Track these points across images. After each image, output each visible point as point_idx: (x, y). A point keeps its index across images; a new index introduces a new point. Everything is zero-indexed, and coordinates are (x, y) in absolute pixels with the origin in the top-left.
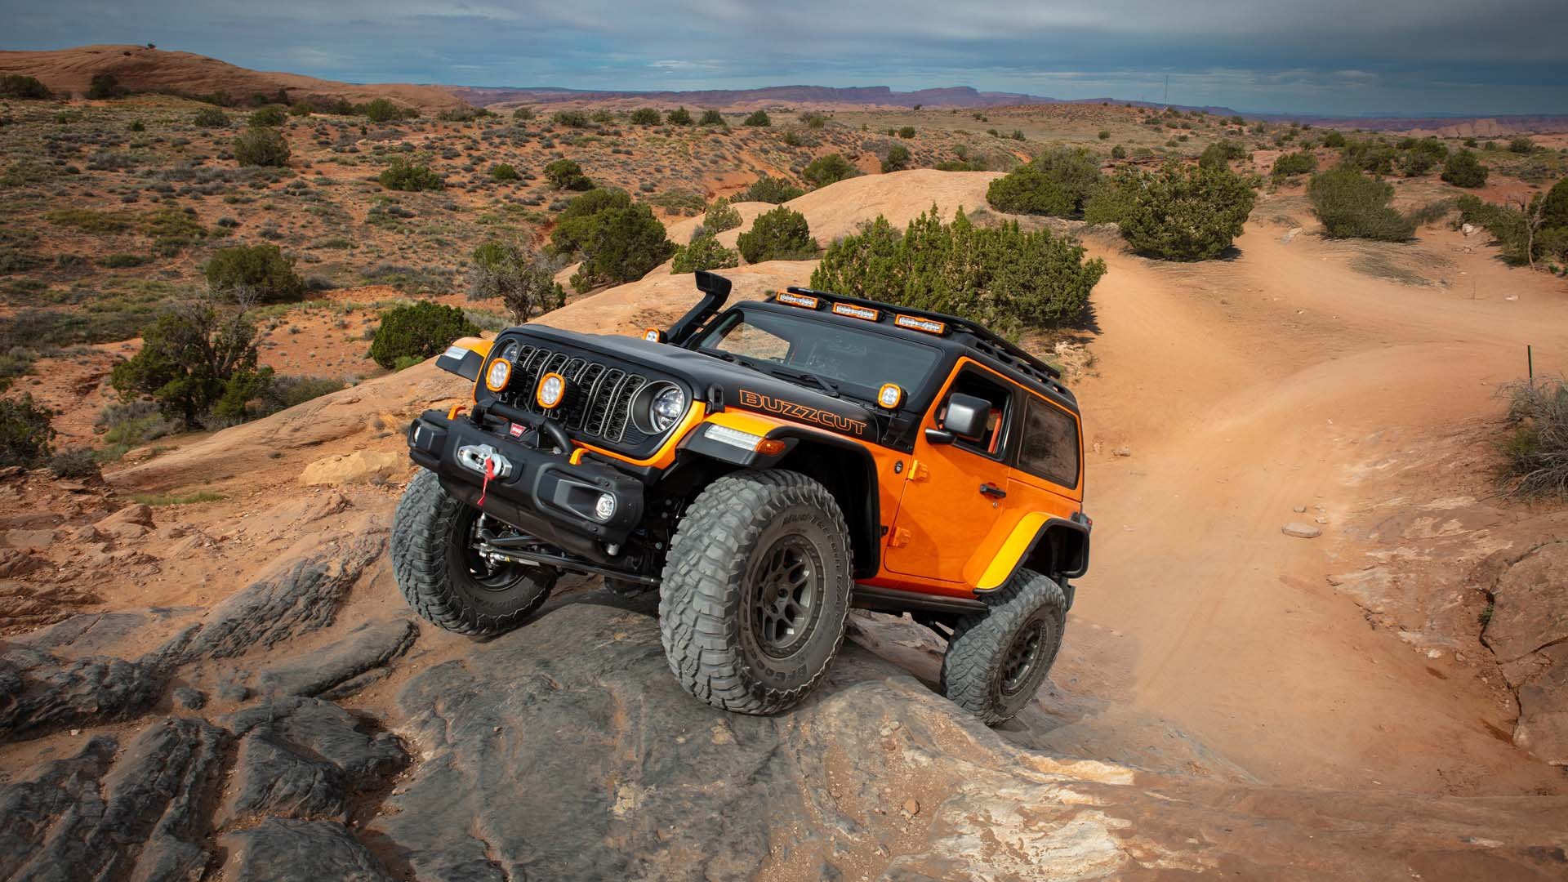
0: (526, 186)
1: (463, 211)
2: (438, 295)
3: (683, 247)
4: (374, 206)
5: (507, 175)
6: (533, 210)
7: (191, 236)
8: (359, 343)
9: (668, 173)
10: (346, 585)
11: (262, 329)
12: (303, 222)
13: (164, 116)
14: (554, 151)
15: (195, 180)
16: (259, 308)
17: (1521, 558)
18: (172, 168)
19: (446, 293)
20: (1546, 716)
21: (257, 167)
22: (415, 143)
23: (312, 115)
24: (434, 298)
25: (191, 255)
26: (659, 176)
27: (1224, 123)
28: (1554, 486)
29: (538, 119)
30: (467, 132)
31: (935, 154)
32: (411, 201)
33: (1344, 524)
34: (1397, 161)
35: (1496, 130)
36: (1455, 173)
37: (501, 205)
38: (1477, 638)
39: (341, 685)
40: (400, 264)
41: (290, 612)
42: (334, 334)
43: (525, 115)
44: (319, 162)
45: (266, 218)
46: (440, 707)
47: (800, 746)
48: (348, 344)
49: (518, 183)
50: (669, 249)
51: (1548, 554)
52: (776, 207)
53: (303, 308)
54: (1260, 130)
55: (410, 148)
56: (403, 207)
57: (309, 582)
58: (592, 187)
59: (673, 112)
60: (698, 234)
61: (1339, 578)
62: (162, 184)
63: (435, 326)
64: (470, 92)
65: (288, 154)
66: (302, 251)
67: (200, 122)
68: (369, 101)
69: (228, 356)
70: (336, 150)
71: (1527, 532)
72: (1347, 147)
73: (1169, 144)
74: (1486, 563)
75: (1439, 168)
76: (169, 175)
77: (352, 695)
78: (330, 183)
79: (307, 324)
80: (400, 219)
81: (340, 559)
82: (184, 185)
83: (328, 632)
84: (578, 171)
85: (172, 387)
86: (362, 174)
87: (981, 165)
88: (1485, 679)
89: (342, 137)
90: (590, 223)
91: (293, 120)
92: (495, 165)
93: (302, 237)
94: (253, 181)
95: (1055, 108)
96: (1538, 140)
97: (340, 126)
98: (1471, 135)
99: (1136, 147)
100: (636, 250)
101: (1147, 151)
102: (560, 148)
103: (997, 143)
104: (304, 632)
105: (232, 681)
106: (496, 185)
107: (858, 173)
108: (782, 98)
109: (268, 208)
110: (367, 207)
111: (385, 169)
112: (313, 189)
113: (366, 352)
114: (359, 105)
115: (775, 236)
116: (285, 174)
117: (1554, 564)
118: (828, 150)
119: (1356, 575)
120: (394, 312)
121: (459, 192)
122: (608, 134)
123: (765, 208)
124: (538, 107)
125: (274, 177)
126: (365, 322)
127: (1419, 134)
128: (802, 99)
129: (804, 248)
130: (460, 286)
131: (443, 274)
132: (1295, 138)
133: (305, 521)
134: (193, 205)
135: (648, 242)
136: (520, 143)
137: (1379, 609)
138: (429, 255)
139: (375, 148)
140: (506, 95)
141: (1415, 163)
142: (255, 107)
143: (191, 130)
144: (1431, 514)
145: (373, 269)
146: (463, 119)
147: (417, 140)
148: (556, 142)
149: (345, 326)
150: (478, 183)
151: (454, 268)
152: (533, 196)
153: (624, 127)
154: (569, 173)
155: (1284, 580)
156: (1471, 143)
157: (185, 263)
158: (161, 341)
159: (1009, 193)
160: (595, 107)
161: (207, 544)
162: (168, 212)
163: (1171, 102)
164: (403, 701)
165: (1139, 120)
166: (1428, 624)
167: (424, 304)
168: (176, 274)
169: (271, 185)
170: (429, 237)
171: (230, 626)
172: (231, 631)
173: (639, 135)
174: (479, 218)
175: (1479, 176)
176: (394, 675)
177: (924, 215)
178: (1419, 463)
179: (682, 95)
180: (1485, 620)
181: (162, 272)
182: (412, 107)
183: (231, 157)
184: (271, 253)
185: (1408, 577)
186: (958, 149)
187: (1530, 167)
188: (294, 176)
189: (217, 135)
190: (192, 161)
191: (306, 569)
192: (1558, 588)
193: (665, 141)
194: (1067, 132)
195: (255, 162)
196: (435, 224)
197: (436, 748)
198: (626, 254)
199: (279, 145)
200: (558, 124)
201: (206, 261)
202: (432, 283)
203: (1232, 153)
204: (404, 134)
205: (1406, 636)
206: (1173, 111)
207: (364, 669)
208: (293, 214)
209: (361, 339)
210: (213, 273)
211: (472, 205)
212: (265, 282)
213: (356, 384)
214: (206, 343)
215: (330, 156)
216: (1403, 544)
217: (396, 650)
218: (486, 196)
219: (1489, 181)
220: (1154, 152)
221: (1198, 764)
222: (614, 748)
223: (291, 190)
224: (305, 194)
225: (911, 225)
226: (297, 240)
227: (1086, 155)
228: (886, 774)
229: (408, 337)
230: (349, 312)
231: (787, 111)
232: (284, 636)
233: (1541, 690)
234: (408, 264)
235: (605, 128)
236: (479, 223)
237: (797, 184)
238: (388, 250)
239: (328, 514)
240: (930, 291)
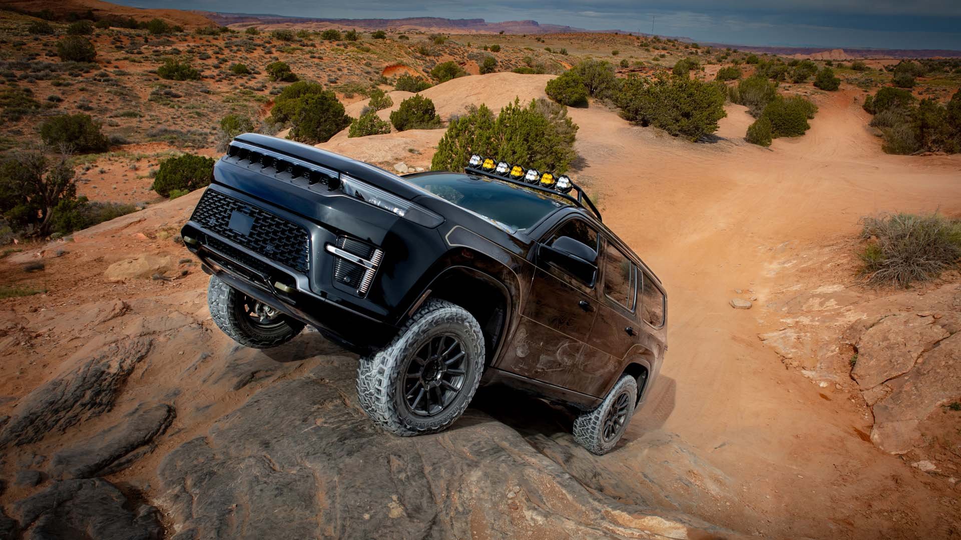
0: (255, 78)
1: (213, 94)
2: (198, 148)
3: (356, 120)
4: (154, 89)
5: (241, 71)
6: (259, 94)
7: (30, 107)
8: (146, 180)
9: (345, 71)
10: (123, 378)
11: (79, 171)
12: (107, 100)
13: (6, 25)
14: (273, 56)
15: (30, 70)
16: (78, 156)
17: (873, 325)
18: (14, 61)
19: (203, 147)
20: (890, 424)
21: (73, 62)
22: (181, 49)
23: (111, 28)
24: (195, 151)
25: (30, 120)
26: (340, 73)
27: (687, 47)
28: (891, 279)
29: (262, 34)
30: (215, 42)
31: (513, 62)
32: (180, 87)
33: (766, 301)
34: (789, 73)
35: (844, 56)
36: (822, 82)
37: (238, 91)
38: (848, 375)
39: (116, 462)
40: (173, 128)
41: (79, 403)
42: (128, 174)
43: (253, 32)
44: (116, 60)
45: (80, 97)
46: (189, 482)
47: (452, 514)
48: (138, 181)
49: (249, 77)
50: (347, 121)
51: (889, 323)
52: (414, 95)
53: (107, 157)
54: (708, 52)
55: (177, 52)
56: (173, 91)
57: (94, 379)
58: (297, 80)
59: (348, 32)
60: (366, 112)
61: (765, 336)
62: (6, 71)
63: (195, 170)
64: (218, 16)
65: (95, 54)
66: (106, 118)
67: (32, 30)
68: (150, 20)
69: (56, 188)
70: (127, 52)
71: (874, 308)
72: (760, 64)
73: (654, 60)
74: (852, 327)
75: (813, 78)
76: (11, 66)
77: (124, 469)
78: (124, 74)
79: (111, 167)
80: (172, 99)
81: (118, 359)
82: (23, 73)
83: (109, 417)
84: (288, 69)
85: (16, 210)
86: (146, 69)
87: (540, 70)
88: (853, 400)
89: (131, 44)
90: (296, 104)
91: (97, 31)
92: (234, 64)
93: (106, 110)
94: (71, 71)
95: (586, 35)
96: (867, 63)
97: (130, 36)
98: (829, 59)
99: (634, 60)
100: (325, 121)
101: (641, 63)
102: (276, 54)
103: (551, 56)
104: (90, 418)
105: (29, 466)
106: (234, 78)
107: (465, 74)
108: (416, 24)
109: (82, 90)
110: (150, 90)
111: (161, 65)
112: (113, 78)
113: (150, 186)
114: (143, 23)
115: (414, 113)
116: (93, 67)
117: (893, 329)
118: (446, 58)
119: (775, 334)
120: (169, 161)
121: (211, 81)
122: (307, 46)
123: (408, 95)
124: (262, 27)
125: (85, 69)
126: (149, 166)
127: (799, 57)
128: (429, 25)
129: (432, 121)
130: (212, 143)
131: (201, 134)
132: (729, 57)
133: (97, 323)
134: (30, 86)
135: (334, 116)
136: (250, 51)
137: (790, 356)
138: (192, 122)
139: (155, 51)
140: (241, 19)
141: (799, 75)
142: (72, 21)
143: (26, 35)
144: (818, 296)
145: (154, 131)
146: (213, 33)
147: (182, 47)
148: (274, 50)
149: (136, 169)
150: (223, 76)
151: (208, 131)
152: (259, 85)
153: (317, 41)
154: (283, 70)
155: (734, 338)
156: (829, 63)
157: (25, 125)
158: (7, 179)
159: (560, 89)
160: (298, 28)
161: (23, 343)
162: (12, 91)
163: (655, 34)
164: (163, 474)
165: (636, 44)
166: (819, 365)
167: (188, 156)
168: (19, 133)
169: (84, 75)
170: (191, 111)
171: (31, 419)
172: (32, 422)
173: (326, 47)
174: (224, 99)
175: (835, 84)
176: (157, 450)
177: (510, 104)
178: (810, 263)
179: (354, 22)
180: (853, 364)
181: (8, 131)
182: (178, 24)
183: (55, 55)
184: (85, 120)
185: (806, 336)
186: (527, 59)
187: (863, 79)
188: (100, 69)
189: (45, 40)
190: (28, 57)
191: (93, 368)
192: (895, 344)
193: (343, 51)
194: (594, 50)
195: (72, 59)
196: (195, 102)
197: (184, 522)
198: (319, 124)
199: (89, 48)
200: (275, 39)
201: (40, 124)
202: (194, 141)
203: (692, 66)
204: (173, 43)
205: (806, 373)
206: (657, 39)
207: (133, 447)
208: (100, 94)
209: (147, 177)
210: (46, 133)
211: (219, 90)
212: (82, 139)
213: (144, 208)
214: (40, 181)
215: (124, 56)
216: (802, 315)
217: (158, 430)
218: (228, 84)
219: (840, 87)
220: (646, 64)
221: (695, 472)
222: (317, 524)
223: (98, 78)
224: (108, 80)
225: (503, 111)
226: (103, 111)
227: (606, 66)
228: (514, 532)
229: (178, 176)
230: (138, 160)
231: (420, 33)
232: (73, 422)
233: (886, 408)
234: (178, 128)
235: (305, 42)
236: (224, 102)
237: (427, 80)
238: (164, 118)
239: (114, 317)
240: (514, 153)
